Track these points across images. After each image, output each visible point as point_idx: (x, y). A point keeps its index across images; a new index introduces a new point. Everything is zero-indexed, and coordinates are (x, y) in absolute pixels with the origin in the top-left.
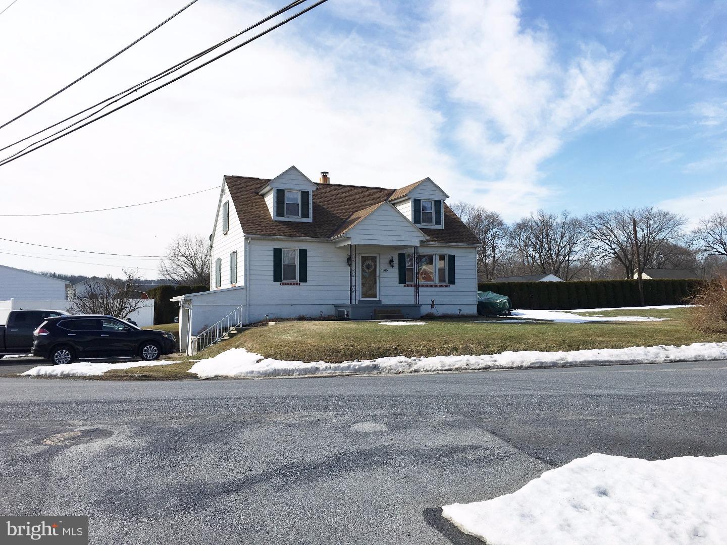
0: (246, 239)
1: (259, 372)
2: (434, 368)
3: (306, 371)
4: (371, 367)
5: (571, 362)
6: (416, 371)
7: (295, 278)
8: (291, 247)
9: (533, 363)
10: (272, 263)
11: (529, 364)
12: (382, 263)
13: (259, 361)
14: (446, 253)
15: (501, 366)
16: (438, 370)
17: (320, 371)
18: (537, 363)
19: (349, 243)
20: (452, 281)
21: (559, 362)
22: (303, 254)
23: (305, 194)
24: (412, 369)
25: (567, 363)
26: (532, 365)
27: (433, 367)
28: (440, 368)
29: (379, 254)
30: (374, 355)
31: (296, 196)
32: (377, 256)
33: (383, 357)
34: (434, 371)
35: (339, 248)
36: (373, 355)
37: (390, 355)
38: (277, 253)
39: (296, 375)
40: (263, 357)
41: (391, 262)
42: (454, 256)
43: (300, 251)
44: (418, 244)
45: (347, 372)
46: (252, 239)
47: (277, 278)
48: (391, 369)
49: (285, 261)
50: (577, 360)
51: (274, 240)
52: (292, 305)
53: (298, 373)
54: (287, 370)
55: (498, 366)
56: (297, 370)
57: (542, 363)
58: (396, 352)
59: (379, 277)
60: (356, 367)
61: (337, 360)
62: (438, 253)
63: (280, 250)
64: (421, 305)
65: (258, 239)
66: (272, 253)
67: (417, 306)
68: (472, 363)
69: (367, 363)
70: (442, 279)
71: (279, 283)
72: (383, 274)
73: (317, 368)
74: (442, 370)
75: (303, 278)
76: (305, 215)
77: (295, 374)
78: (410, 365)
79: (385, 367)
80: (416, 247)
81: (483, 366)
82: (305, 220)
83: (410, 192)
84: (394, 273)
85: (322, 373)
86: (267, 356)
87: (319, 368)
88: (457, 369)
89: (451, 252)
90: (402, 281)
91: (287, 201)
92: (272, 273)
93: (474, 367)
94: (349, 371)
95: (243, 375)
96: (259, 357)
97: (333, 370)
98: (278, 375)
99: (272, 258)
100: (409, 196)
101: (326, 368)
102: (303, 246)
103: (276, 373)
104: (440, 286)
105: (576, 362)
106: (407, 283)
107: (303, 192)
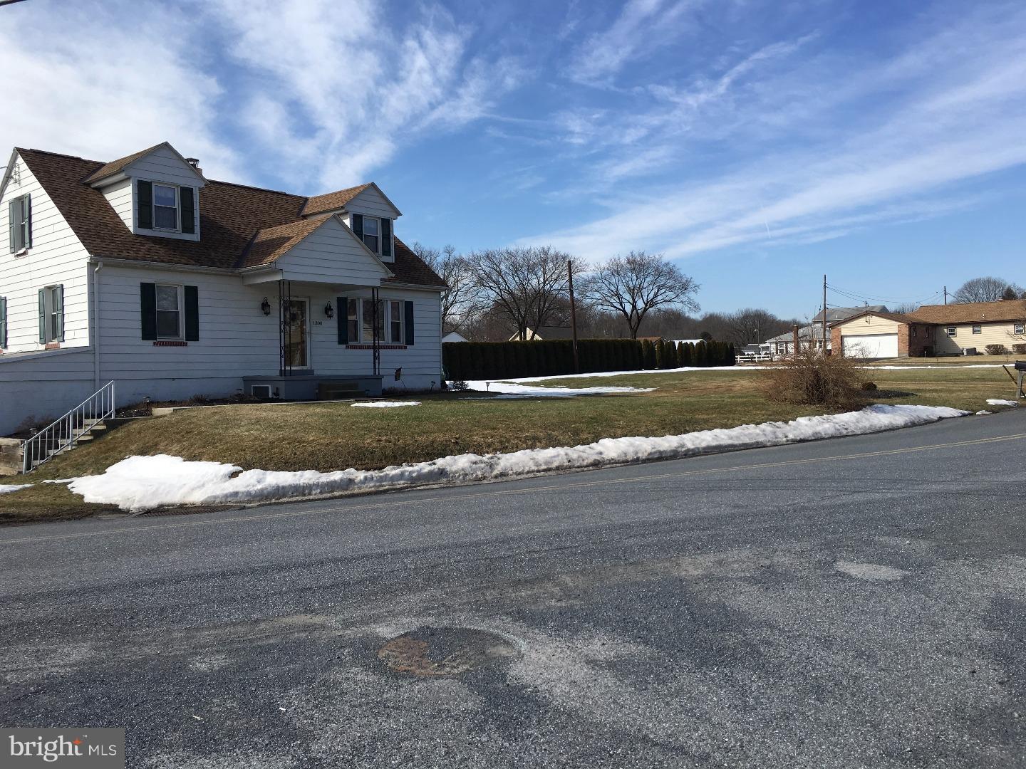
0: (91, 265)
1: (249, 494)
2: (527, 469)
3: (332, 486)
4: (436, 473)
5: (693, 450)
6: (502, 475)
7: (177, 334)
8: (172, 280)
9: (650, 454)
10: (138, 308)
11: (646, 454)
12: (314, 312)
13: (234, 475)
14: (402, 299)
15: (613, 459)
16: (533, 472)
17: (355, 484)
18: (655, 453)
19: (279, 277)
20: (410, 341)
21: (680, 449)
22: (192, 293)
23: (187, 193)
24: (495, 472)
25: (689, 450)
26: (650, 457)
27: (524, 467)
28: (536, 469)
29: (309, 297)
30: (430, 456)
31: (170, 195)
32: (307, 300)
33: (444, 456)
34: (528, 472)
35: (250, 286)
36: (428, 454)
37: (452, 453)
38: (148, 292)
39: (315, 494)
40: (240, 468)
41: (328, 310)
42: (411, 303)
43: (187, 288)
44: (378, 284)
45: (401, 484)
46: (105, 265)
47: (149, 332)
48: (466, 475)
49: (162, 304)
50: (698, 446)
51: (143, 268)
52: (174, 379)
53: (319, 491)
54: (300, 486)
55: (609, 460)
56: (317, 485)
57: (661, 452)
58: (459, 448)
59: (310, 333)
60: (414, 475)
61: (375, 465)
62: (391, 298)
63: (153, 285)
64: (383, 376)
65: (112, 266)
66: (138, 291)
67: (378, 378)
68: (574, 458)
69: (424, 467)
70: (396, 337)
71: (151, 342)
72: (315, 329)
73: (350, 480)
74: (539, 471)
75: (193, 334)
76: (188, 228)
77: (314, 492)
78: (491, 466)
79: (456, 472)
80: (373, 288)
81: (590, 460)
82: (187, 237)
83: (348, 203)
84: (331, 326)
85: (360, 488)
86: (248, 466)
87: (354, 480)
88: (558, 468)
89: (408, 297)
90: (343, 339)
91: (156, 203)
92: (139, 325)
93: (578, 464)
94: (402, 482)
95: (218, 500)
96: (229, 468)
97: (377, 481)
98: (284, 496)
99: (138, 299)
100: (348, 208)
101: (366, 478)
102: (191, 281)
103: (279, 492)
104: (394, 347)
105: (698, 448)
106: (350, 343)
107: (183, 189)
